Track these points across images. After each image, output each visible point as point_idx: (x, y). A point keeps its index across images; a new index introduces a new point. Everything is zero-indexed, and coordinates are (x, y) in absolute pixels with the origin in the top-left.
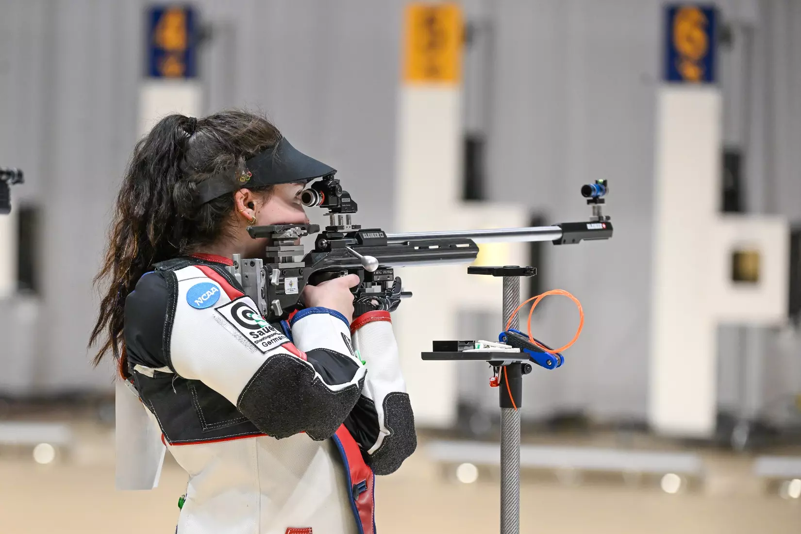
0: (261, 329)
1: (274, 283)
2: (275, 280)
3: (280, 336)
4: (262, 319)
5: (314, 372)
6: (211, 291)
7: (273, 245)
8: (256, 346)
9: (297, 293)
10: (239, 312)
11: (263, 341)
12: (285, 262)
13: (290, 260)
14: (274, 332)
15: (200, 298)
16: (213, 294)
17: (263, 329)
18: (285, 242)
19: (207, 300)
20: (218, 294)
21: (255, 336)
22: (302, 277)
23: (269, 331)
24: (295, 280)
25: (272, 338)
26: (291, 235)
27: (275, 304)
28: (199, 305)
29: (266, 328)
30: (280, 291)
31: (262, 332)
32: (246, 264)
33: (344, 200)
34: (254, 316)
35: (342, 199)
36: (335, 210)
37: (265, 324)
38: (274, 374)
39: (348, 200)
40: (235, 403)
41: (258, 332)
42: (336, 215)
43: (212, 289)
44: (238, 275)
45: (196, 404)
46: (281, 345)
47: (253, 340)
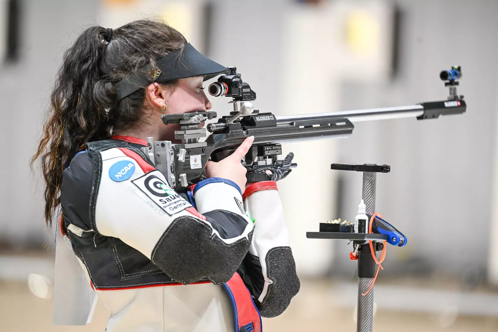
0: (168, 197)
1: (181, 160)
2: (181, 158)
3: (184, 202)
4: (170, 189)
5: (212, 229)
6: (128, 167)
7: (180, 130)
8: (164, 210)
9: (201, 167)
10: (151, 183)
11: (170, 206)
12: (191, 143)
13: (195, 141)
14: (179, 199)
15: (119, 173)
16: (129, 168)
17: (171, 197)
18: (190, 126)
19: (124, 175)
20: (133, 168)
21: (164, 202)
22: (204, 154)
23: (175, 198)
24: (199, 157)
25: (177, 204)
26: (195, 121)
27: (182, 177)
28: (118, 178)
29: (173, 196)
30: (187, 167)
31: (169, 199)
32: (158, 145)
33: (244, 90)
34: (163, 186)
35: (243, 90)
36: (237, 99)
37: (172, 193)
38: (179, 232)
39: (248, 90)
40: (149, 257)
41: (166, 199)
42: (239, 103)
43: (129, 165)
44: (151, 155)
45: (117, 259)
46: (185, 209)
47: (162, 206)
